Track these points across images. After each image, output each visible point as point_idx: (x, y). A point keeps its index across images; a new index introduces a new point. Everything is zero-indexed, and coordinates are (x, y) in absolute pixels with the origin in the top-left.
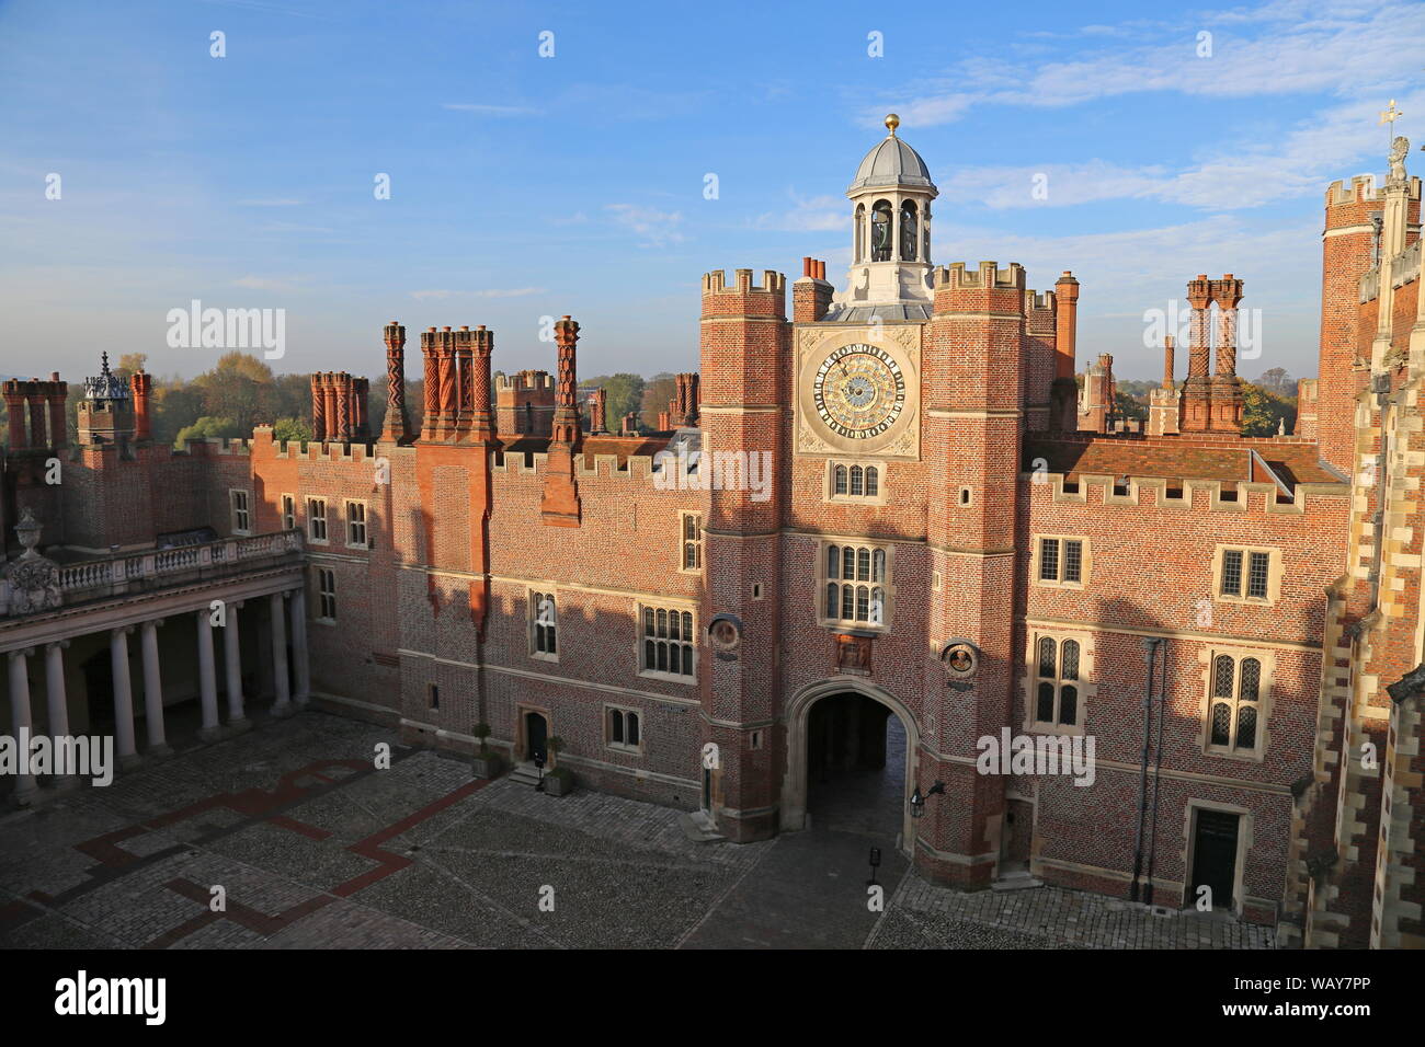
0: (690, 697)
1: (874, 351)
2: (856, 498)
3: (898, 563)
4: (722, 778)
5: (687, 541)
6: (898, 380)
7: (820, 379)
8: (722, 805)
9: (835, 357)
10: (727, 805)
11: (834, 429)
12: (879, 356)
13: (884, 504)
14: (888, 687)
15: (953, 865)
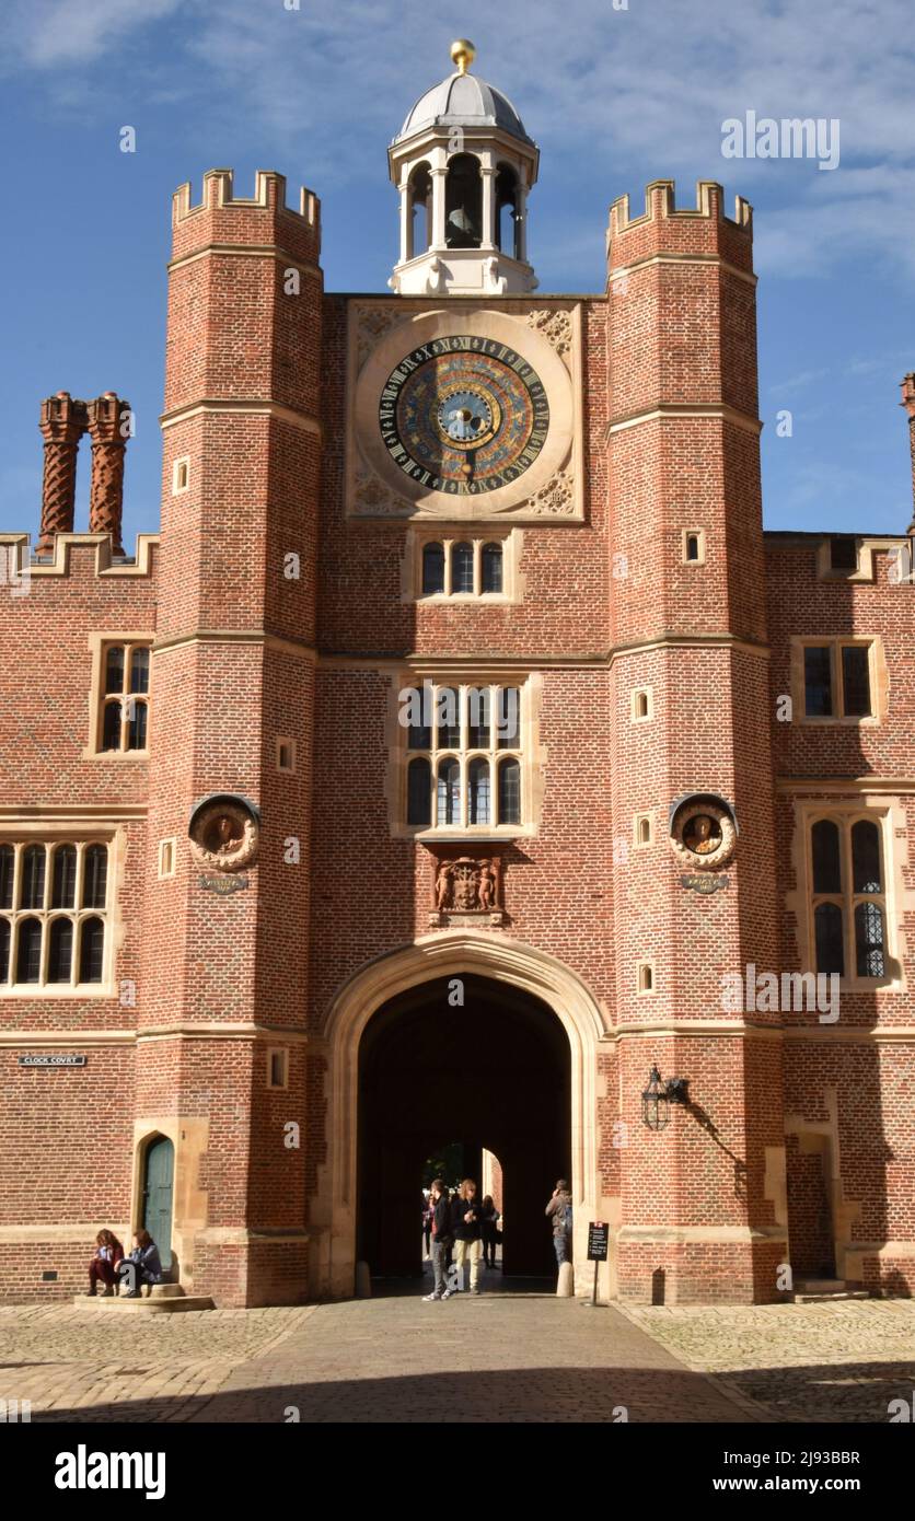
0: (98, 1026)
1: (492, 349)
2: (461, 598)
3: (549, 706)
4: (203, 1157)
5: (109, 696)
6: (536, 395)
7: (392, 394)
8: (200, 1223)
9: (419, 356)
10: (213, 1221)
11: (418, 478)
12: (501, 356)
13: (520, 601)
14: (538, 942)
15: (718, 1249)
